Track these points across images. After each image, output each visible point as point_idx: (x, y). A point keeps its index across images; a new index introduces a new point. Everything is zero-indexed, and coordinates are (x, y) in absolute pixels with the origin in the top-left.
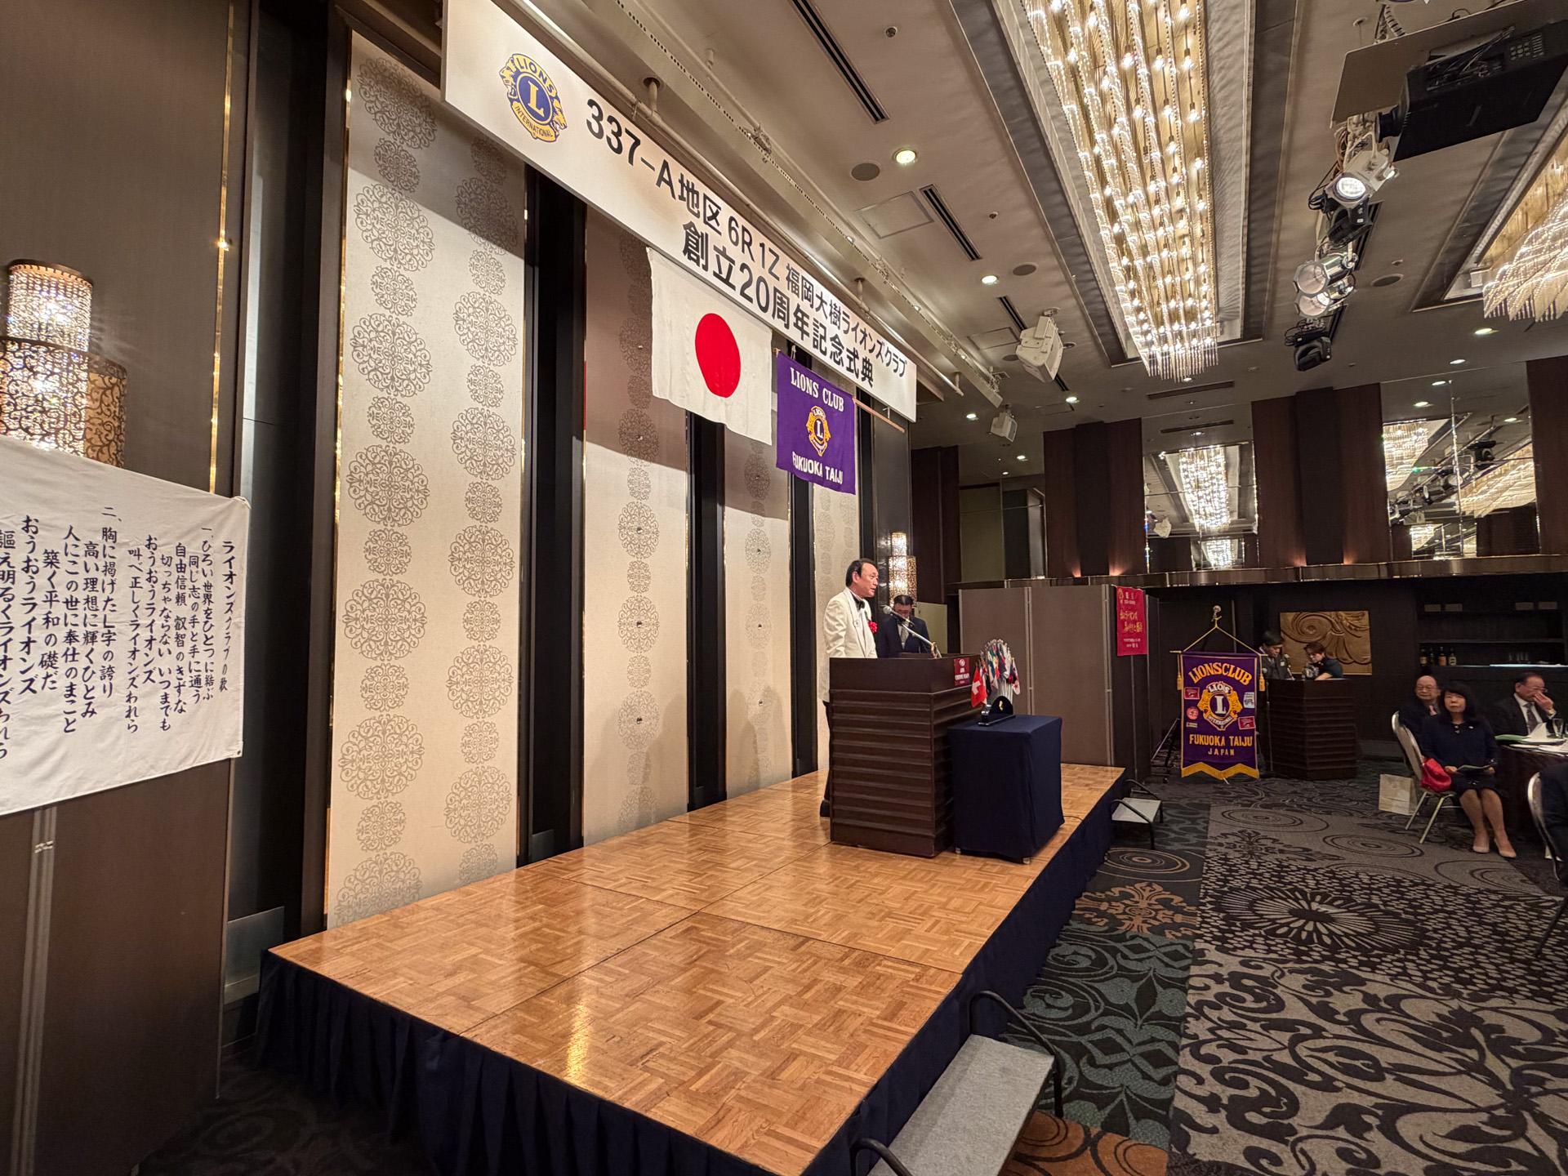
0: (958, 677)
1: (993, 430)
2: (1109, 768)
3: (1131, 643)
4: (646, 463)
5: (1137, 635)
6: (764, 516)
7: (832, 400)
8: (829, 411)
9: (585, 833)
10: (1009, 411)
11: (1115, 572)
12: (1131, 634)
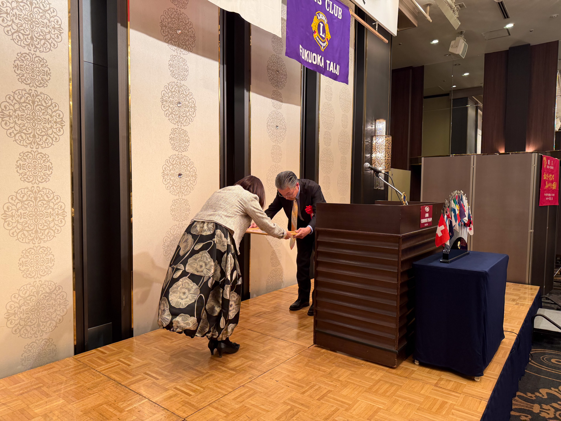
0: (423, 221)
1: (451, 50)
2: (527, 286)
3: (548, 197)
4: (184, 52)
5: (552, 191)
6: (282, 102)
7: (333, 8)
8: (330, 18)
9: (134, 326)
10: (463, 36)
11: (529, 149)
12: (550, 190)
